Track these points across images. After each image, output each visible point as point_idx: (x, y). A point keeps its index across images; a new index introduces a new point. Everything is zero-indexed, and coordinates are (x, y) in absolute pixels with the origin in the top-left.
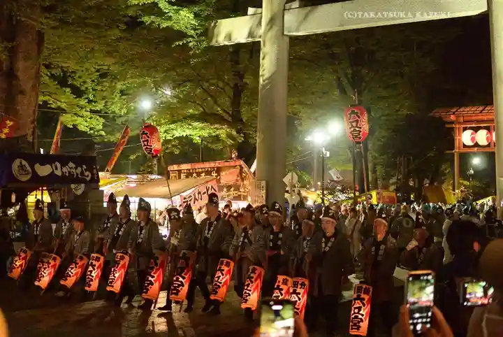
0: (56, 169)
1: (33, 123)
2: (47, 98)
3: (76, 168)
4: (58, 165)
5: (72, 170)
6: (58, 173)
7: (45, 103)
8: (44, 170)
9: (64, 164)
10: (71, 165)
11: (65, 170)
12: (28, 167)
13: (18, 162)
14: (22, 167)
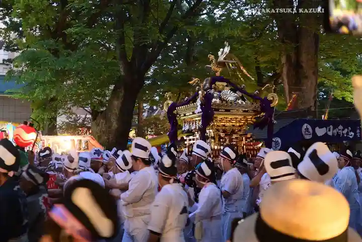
0: (329, 131)
2: (323, 80)
3: (343, 130)
4: (331, 127)
5: (340, 131)
6: (330, 133)
7: (322, 83)
9: (334, 129)
10: (341, 127)
11: (335, 131)
12: (310, 130)
13: (305, 126)
14: (307, 129)
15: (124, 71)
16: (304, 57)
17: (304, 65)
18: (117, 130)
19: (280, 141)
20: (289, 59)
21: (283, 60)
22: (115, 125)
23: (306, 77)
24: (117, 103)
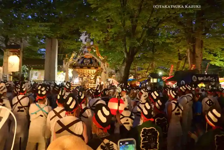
0: (204, 78)
1: (201, 65)
2: (205, 58)
3: (210, 78)
4: (205, 77)
6: (204, 79)
7: (205, 59)
8: (200, 79)
9: (206, 77)
10: (209, 77)
11: (207, 79)
12: (196, 78)
13: (194, 76)
14: (194, 78)
15: (126, 56)
16: (197, 49)
17: (196, 52)
18: (124, 76)
19: (184, 82)
20: (190, 50)
21: (188, 50)
22: (123, 75)
23: (197, 57)
24: (124, 67)
